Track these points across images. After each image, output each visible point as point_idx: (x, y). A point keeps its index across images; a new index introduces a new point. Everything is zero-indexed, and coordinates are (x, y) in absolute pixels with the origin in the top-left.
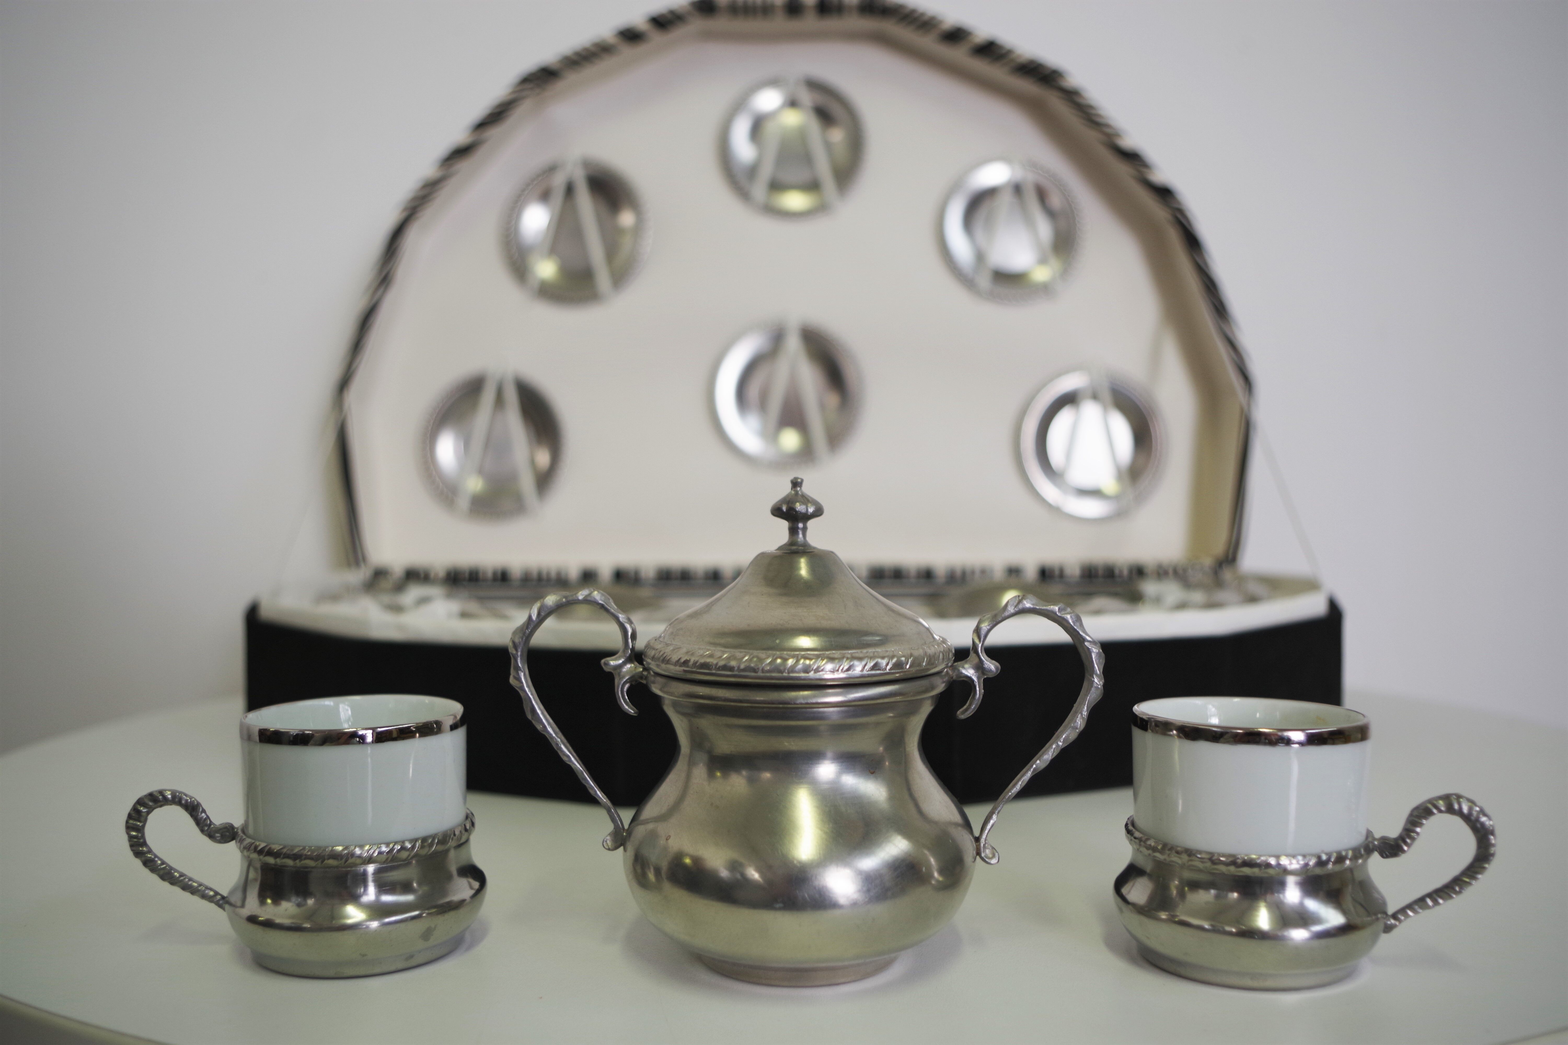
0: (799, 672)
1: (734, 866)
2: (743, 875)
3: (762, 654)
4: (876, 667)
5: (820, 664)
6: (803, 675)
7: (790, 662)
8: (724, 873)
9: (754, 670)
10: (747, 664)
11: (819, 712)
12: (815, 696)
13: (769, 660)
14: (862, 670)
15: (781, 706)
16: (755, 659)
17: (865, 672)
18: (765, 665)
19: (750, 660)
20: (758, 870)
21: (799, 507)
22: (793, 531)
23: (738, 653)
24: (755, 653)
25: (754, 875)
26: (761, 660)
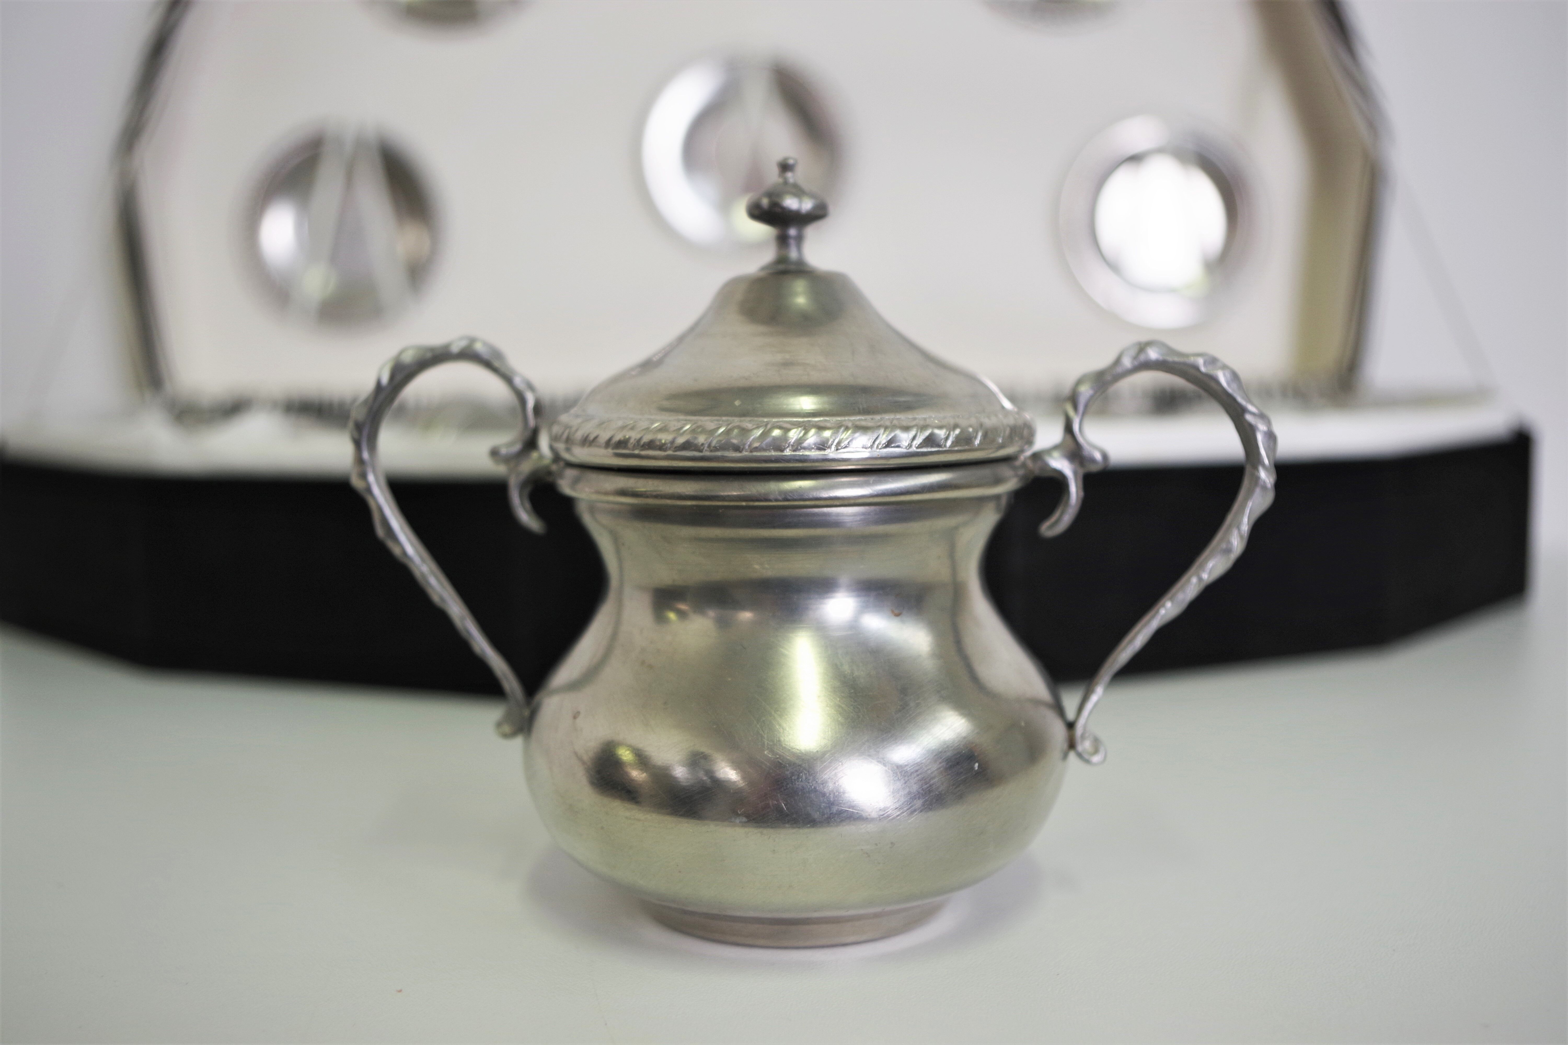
0: (809, 448)
1: (696, 760)
2: (710, 774)
3: (747, 423)
4: (930, 441)
5: (842, 437)
6: (814, 454)
7: (794, 435)
8: (680, 772)
9: (737, 449)
10: (724, 440)
11: (825, 514)
12: (823, 488)
13: (758, 432)
14: (910, 446)
15: (744, 504)
16: (736, 431)
17: (914, 449)
18: (754, 440)
19: (728, 432)
20: (736, 765)
21: (791, 203)
22: (783, 240)
23: (708, 422)
24: (736, 421)
25: (729, 773)
26: (745, 432)
